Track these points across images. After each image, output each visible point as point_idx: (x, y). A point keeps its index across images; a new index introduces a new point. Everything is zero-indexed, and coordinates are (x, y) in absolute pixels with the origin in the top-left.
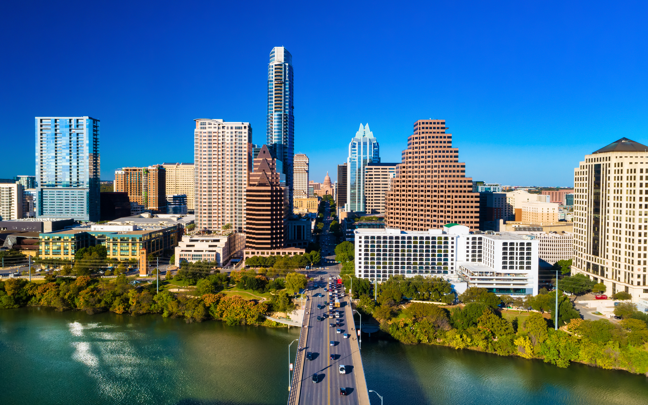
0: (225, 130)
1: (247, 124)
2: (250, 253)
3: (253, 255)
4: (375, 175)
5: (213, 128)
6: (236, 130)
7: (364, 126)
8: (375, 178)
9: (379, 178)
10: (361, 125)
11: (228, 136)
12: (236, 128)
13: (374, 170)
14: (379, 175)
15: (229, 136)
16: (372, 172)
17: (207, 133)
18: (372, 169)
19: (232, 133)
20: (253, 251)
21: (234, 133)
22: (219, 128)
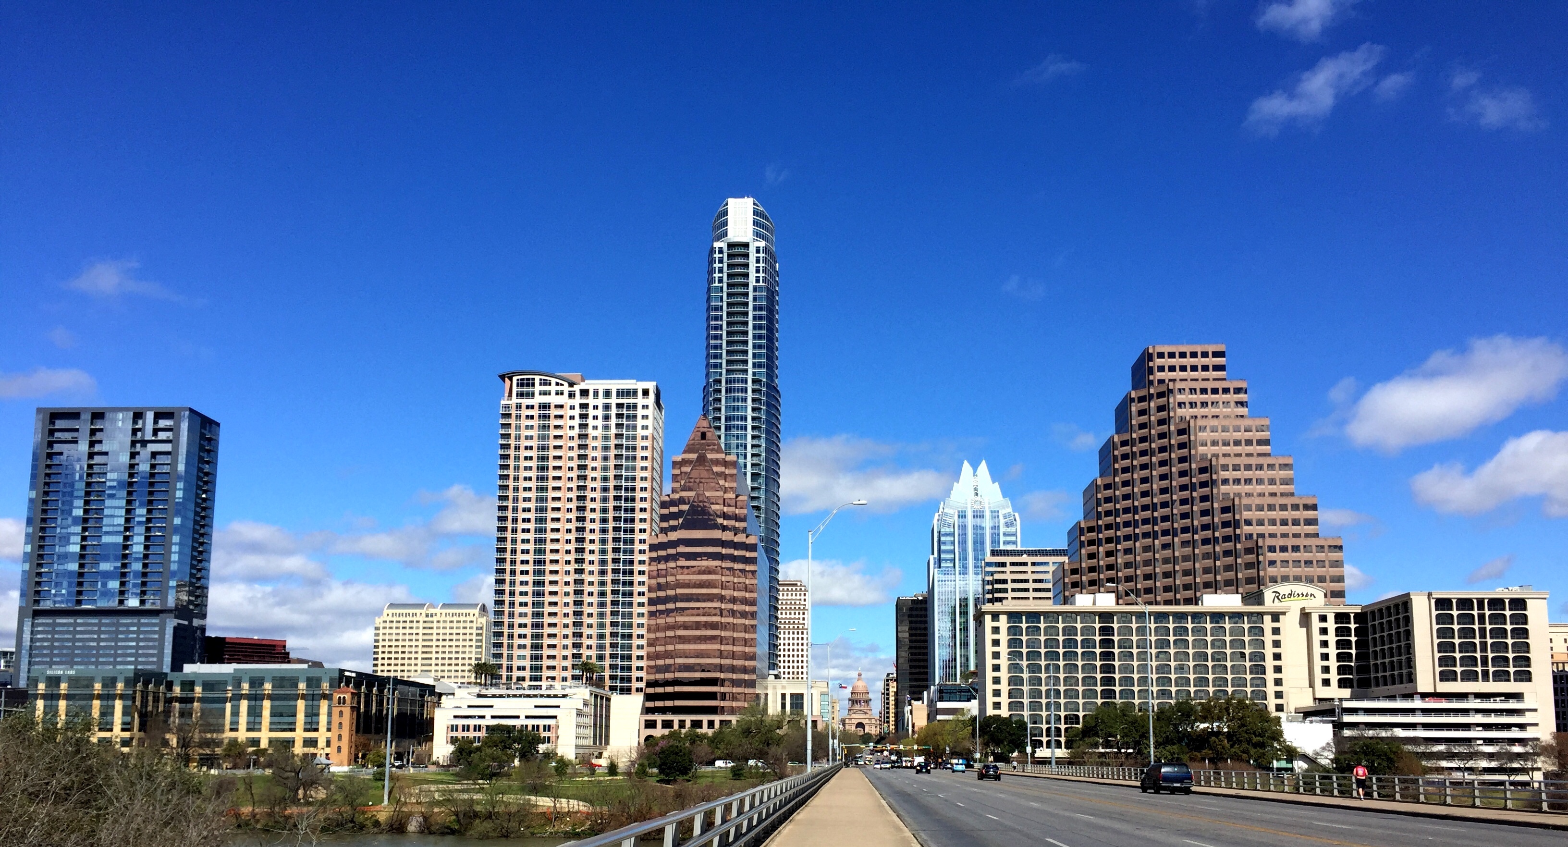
0: (591, 400)
1: (651, 386)
2: (659, 725)
3: (666, 732)
4: (1014, 581)
5: (553, 393)
6: (620, 401)
7: (975, 470)
8: (1013, 590)
9: (1027, 590)
10: (966, 467)
11: (595, 418)
12: (621, 393)
13: (1009, 568)
14: (1026, 581)
15: (600, 418)
16: (1003, 572)
17: (537, 407)
18: (1003, 565)
19: (607, 407)
20: (668, 717)
21: (614, 407)
22: (571, 395)
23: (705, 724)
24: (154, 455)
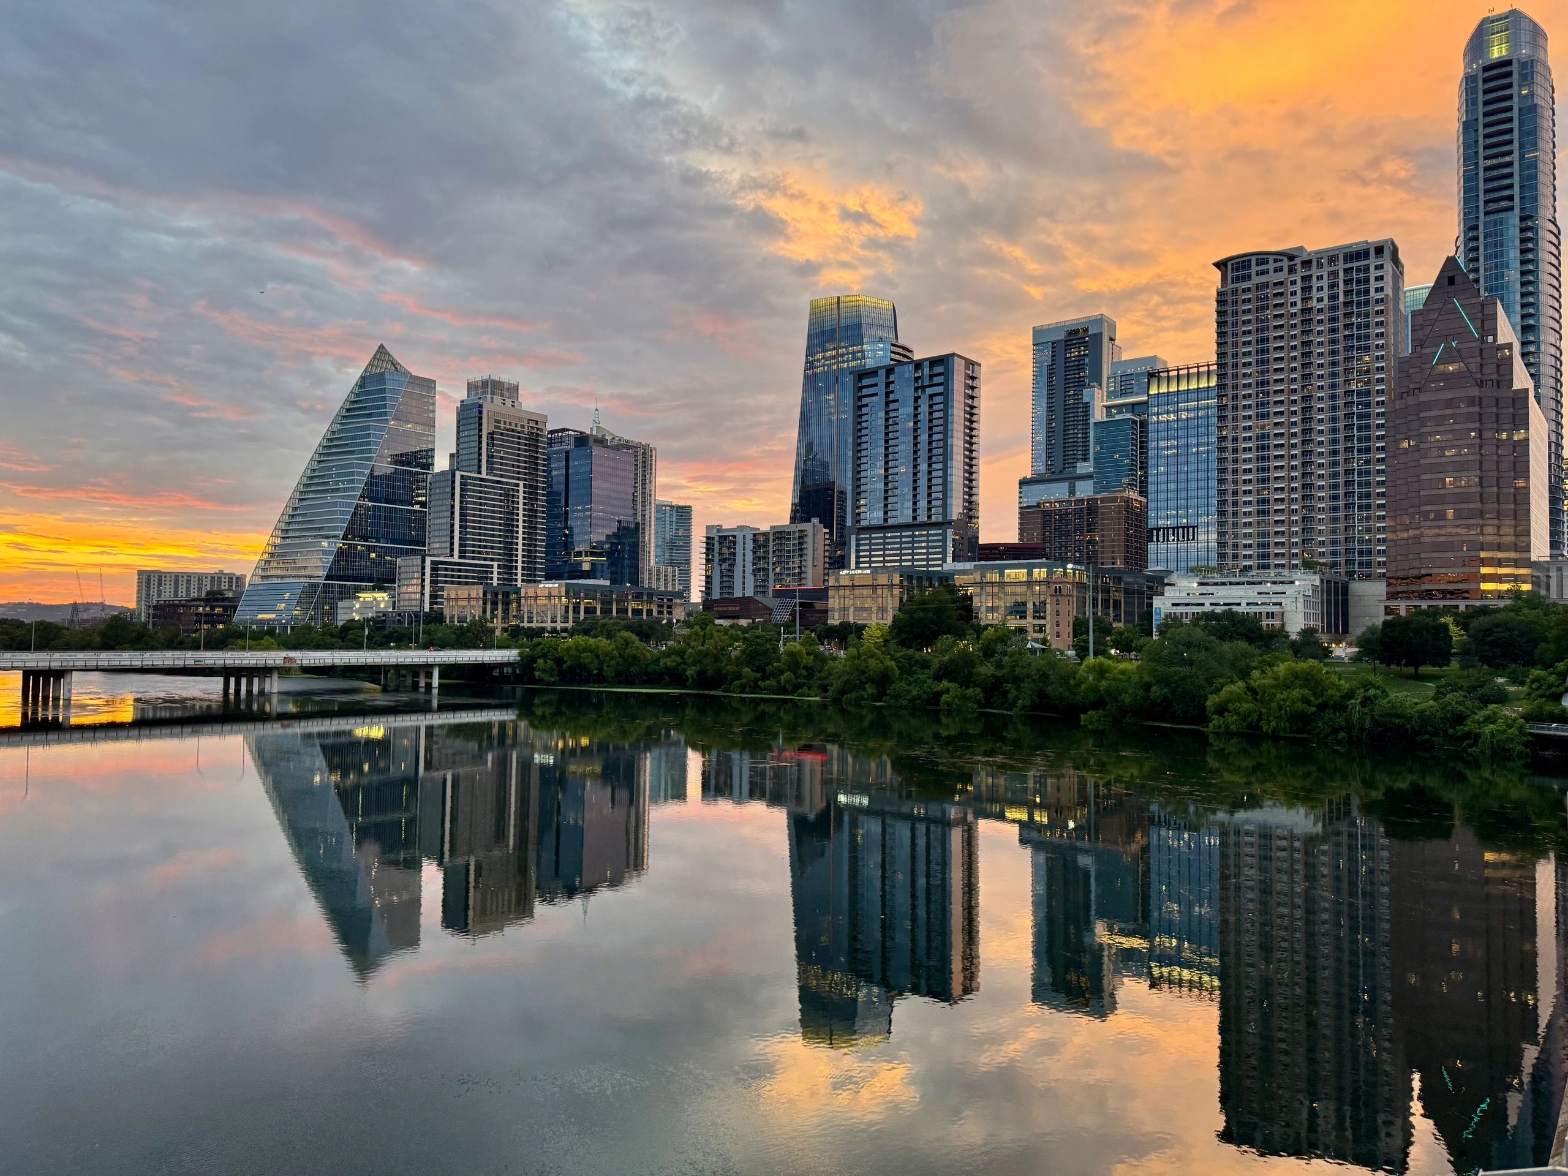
0: (1314, 272)
5: (1272, 271)
6: (1349, 266)
11: (1320, 289)
12: (1349, 257)
15: (1326, 288)
19: (1333, 275)
21: (1341, 274)
22: (1292, 270)
24: (931, 396)
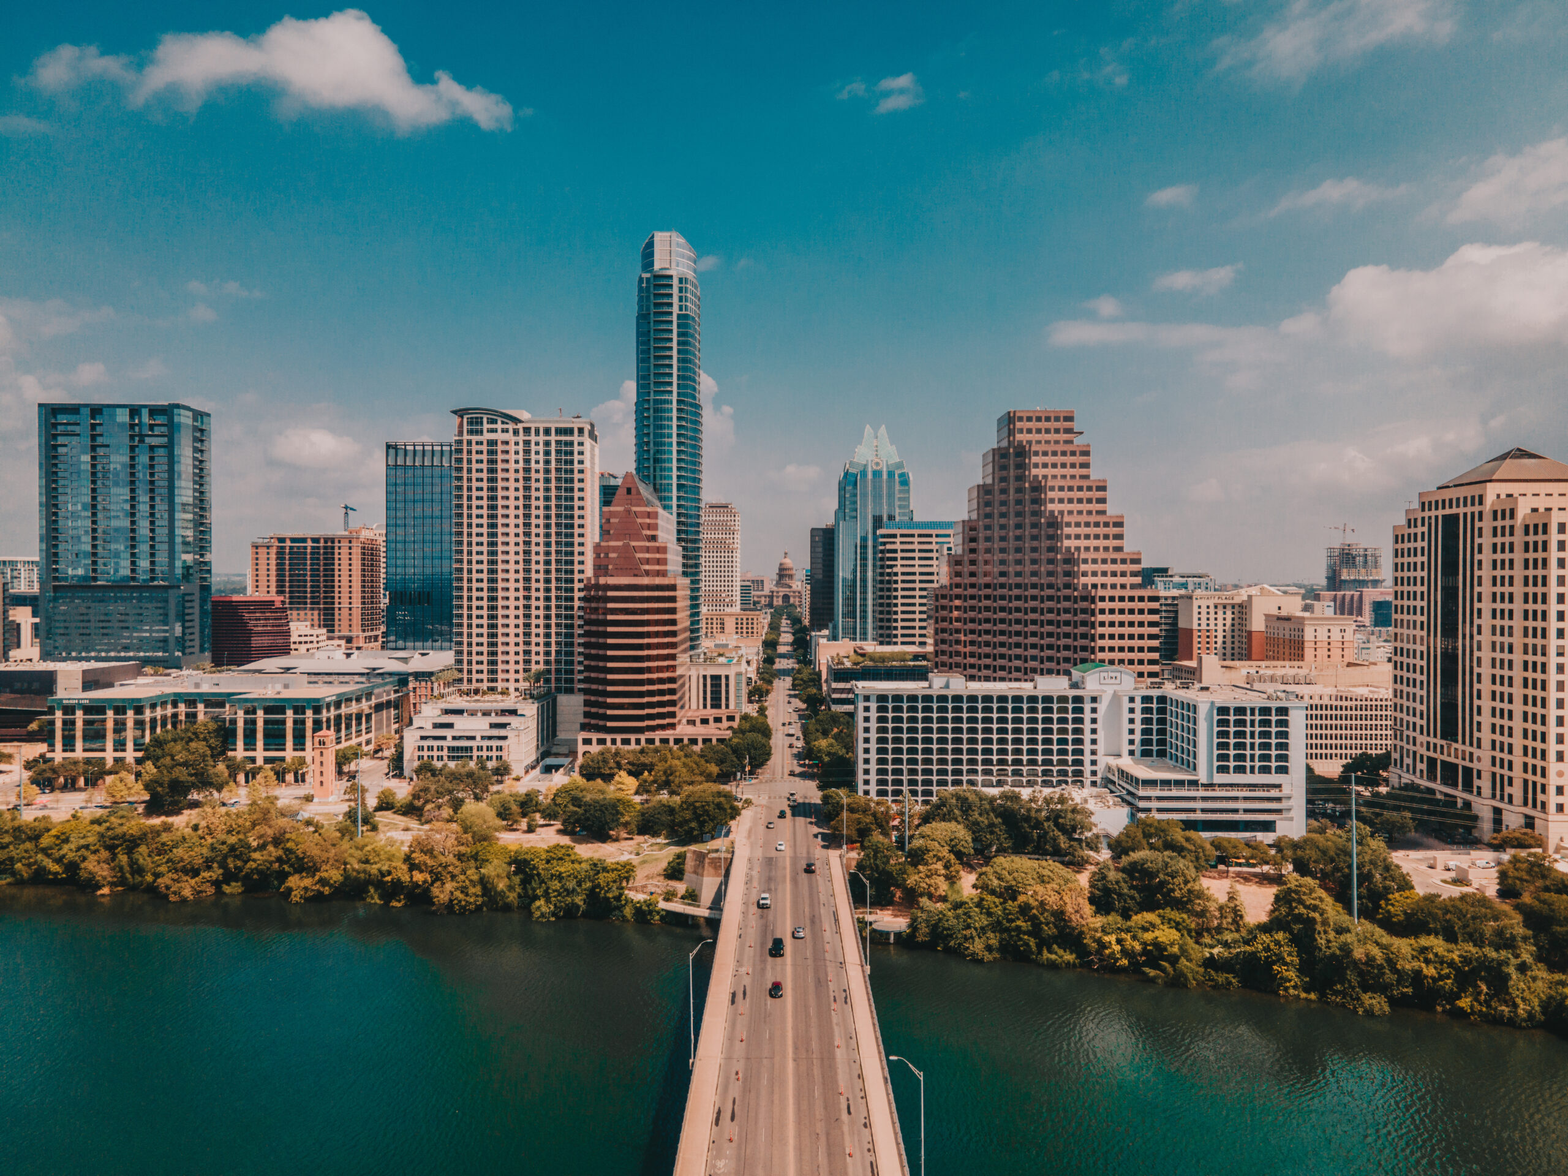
0: (533, 438)
2: (594, 742)
3: (600, 747)
4: (903, 551)
5: (499, 430)
6: (559, 438)
7: (876, 432)
8: (903, 558)
9: (913, 558)
10: (869, 430)
11: (537, 453)
12: (559, 431)
13: (899, 540)
14: (913, 551)
15: (542, 453)
16: (894, 543)
17: (485, 443)
18: (895, 536)
19: (547, 444)
20: (602, 736)
21: (553, 444)
22: (516, 432)
23: (633, 742)
24: (152, 447)
